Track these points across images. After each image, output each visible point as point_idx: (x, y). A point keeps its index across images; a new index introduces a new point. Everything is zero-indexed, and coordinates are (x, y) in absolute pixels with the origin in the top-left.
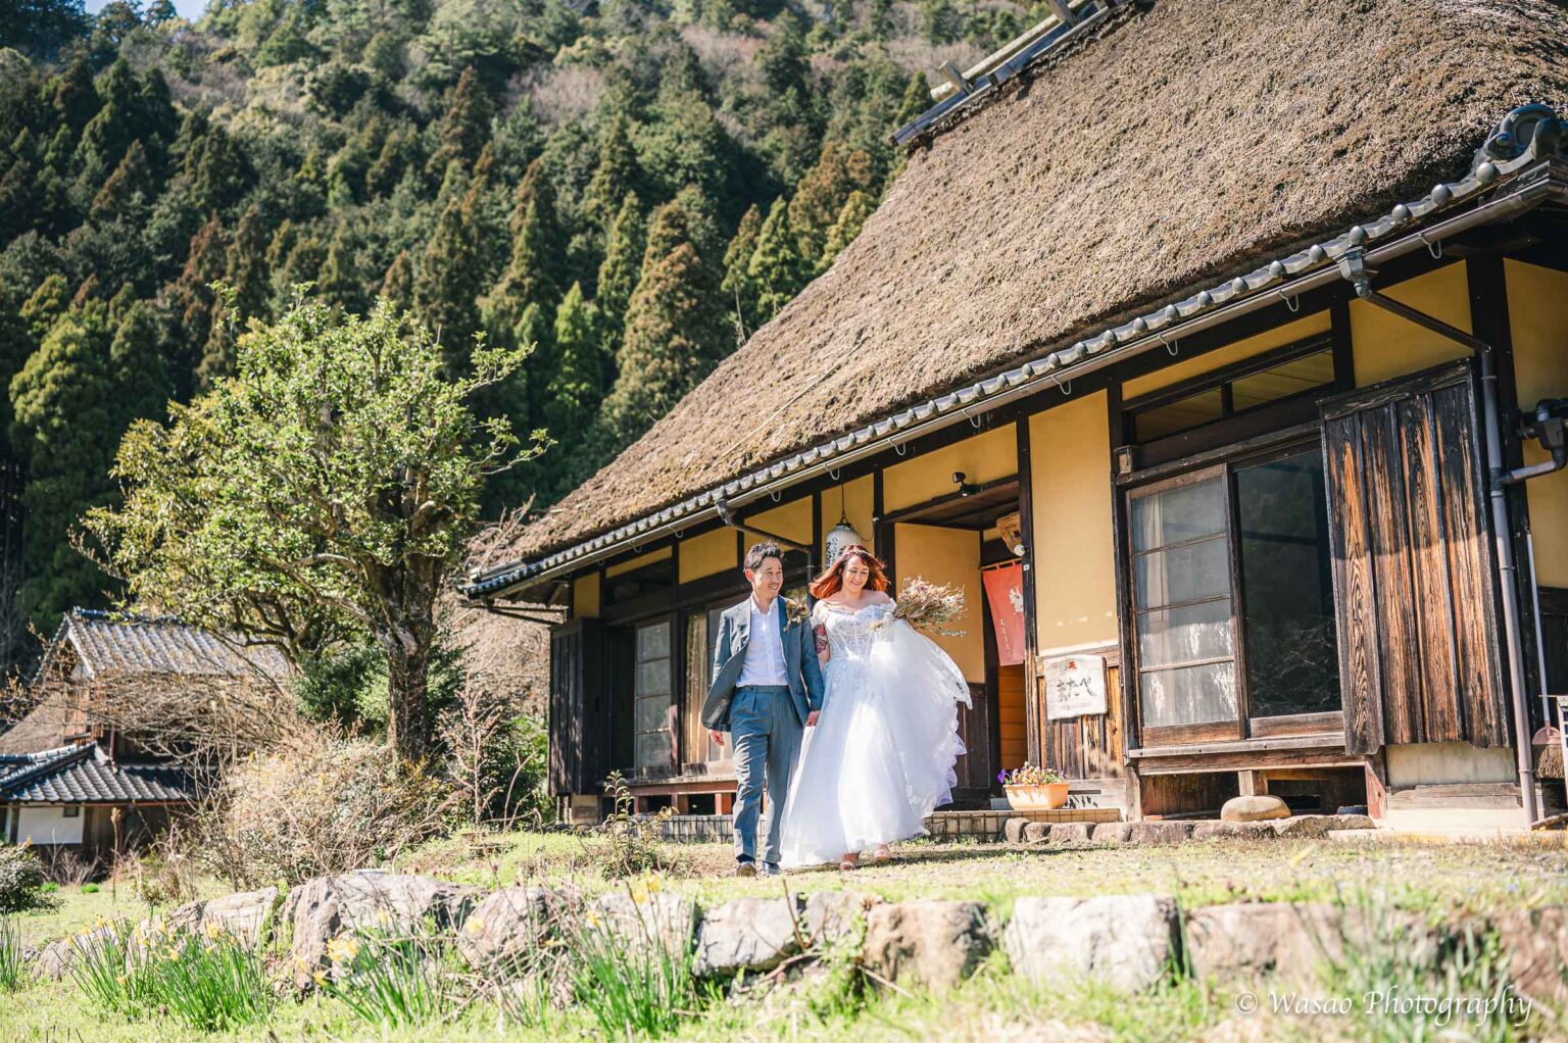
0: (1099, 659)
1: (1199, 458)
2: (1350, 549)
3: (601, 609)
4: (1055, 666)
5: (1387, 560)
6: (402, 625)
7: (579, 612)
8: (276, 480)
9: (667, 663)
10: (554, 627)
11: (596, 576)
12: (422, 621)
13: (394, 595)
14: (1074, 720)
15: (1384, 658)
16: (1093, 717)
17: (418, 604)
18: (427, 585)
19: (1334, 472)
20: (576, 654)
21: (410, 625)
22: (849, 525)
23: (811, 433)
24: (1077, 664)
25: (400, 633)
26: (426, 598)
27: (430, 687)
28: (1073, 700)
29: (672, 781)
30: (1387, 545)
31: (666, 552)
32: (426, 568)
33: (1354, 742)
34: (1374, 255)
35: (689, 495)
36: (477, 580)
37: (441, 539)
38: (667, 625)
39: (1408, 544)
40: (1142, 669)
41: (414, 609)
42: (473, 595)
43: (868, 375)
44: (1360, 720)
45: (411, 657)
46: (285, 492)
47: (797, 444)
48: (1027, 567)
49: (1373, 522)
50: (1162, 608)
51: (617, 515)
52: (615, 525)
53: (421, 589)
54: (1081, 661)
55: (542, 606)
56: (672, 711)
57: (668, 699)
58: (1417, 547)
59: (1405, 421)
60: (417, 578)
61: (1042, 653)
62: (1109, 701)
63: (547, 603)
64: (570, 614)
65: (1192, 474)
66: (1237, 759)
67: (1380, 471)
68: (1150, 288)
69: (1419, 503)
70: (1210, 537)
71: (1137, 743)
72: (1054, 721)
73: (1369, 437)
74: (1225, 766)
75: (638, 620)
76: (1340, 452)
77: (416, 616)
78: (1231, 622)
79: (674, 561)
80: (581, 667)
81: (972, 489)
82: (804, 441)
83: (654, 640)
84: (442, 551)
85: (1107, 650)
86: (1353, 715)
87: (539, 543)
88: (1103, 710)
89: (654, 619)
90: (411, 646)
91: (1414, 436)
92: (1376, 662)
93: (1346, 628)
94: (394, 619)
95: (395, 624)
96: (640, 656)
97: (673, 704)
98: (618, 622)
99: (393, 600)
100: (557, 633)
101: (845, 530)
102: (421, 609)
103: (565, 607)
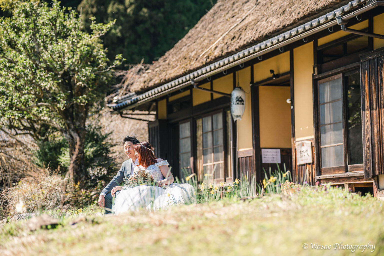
0: (310, 142)
1: (334, 71)
2: (366, 108)
3: (167, 116)
4: (299, 145)
5: (374, 112)
6: (73, 130)
7: (160, 117)
8: (18, 78)
9: (189, 139)
10: (150, 123)
11: (165, 101)
12: (81, 128)
13: (69, 118)
14: (304, 165)
15: (373, 146)
16: (309, 164)
17: (79, 122)
18: (82, 114)
19: (363, 81)
20: (157, 135)
21: (76, 130)
22: (240, 88)
23: (225, 51)
24: (304, 144)
25: (72, 133)
26: (82, 119)
27: (88, 153)
28: (303, 158)
30: (375, 107)
31: (188, 93)
32: (82, 108)
33: (366, 174)
34: (345, 17)
35: (190, 71)
36: (117, 103)
37: (84, 98)
38: (189, 123)
39: (379, 107)
40: (322, 147)
41: (78, 124)
42: (115, 109)
43: (245, 28)
44: (368, 167)
46: (22, 82)
47: (222, 55)
48: (292, 107)
49: (371, 99)
50: (330, 124)
51: (167, 77)
52: (166, 82)
53: (80, 116)
54: (306, 143)
55: (147, 112)
56: (192, 159)
57: (190, 154)
58: (381, 108)
59: (379, 64)
60: (78, 112)
61: (297, 140)
62: (313, 158)
64: (157, 116)
65: (334, 76)
66: (344, 179)
67: (373, 81)
68: (311, 11)
69: (382, 93)
70: (338, 100)
71: (320, 173)
72: (300, 165)
73: (371, 69)
74: (341, 182)
75: (180, 121)
76: (365, 73)
77: (78, 126)
78: (343, 131)
79: (191, 96)
80: (159, 141)
81: (277, 76)
82: (223, 54)
83: (185, 130)
84: (84, 103)
85: (312, 139)
86: (366, 165)
87: (140, 87)
88: (311, 162)
89: (184, 121)
90: (77, 138)
91: (381, 70)
92: (371, 147)
93: (365, 135)
94: (70, 128)
95: (70, 130)
96: (181, 136)
97: (192, 156)
98: (173, 121)
99: (69, 121)
100: (151, 126)
101: (238, 90)
102: (81, 123)
103: (155, 113)
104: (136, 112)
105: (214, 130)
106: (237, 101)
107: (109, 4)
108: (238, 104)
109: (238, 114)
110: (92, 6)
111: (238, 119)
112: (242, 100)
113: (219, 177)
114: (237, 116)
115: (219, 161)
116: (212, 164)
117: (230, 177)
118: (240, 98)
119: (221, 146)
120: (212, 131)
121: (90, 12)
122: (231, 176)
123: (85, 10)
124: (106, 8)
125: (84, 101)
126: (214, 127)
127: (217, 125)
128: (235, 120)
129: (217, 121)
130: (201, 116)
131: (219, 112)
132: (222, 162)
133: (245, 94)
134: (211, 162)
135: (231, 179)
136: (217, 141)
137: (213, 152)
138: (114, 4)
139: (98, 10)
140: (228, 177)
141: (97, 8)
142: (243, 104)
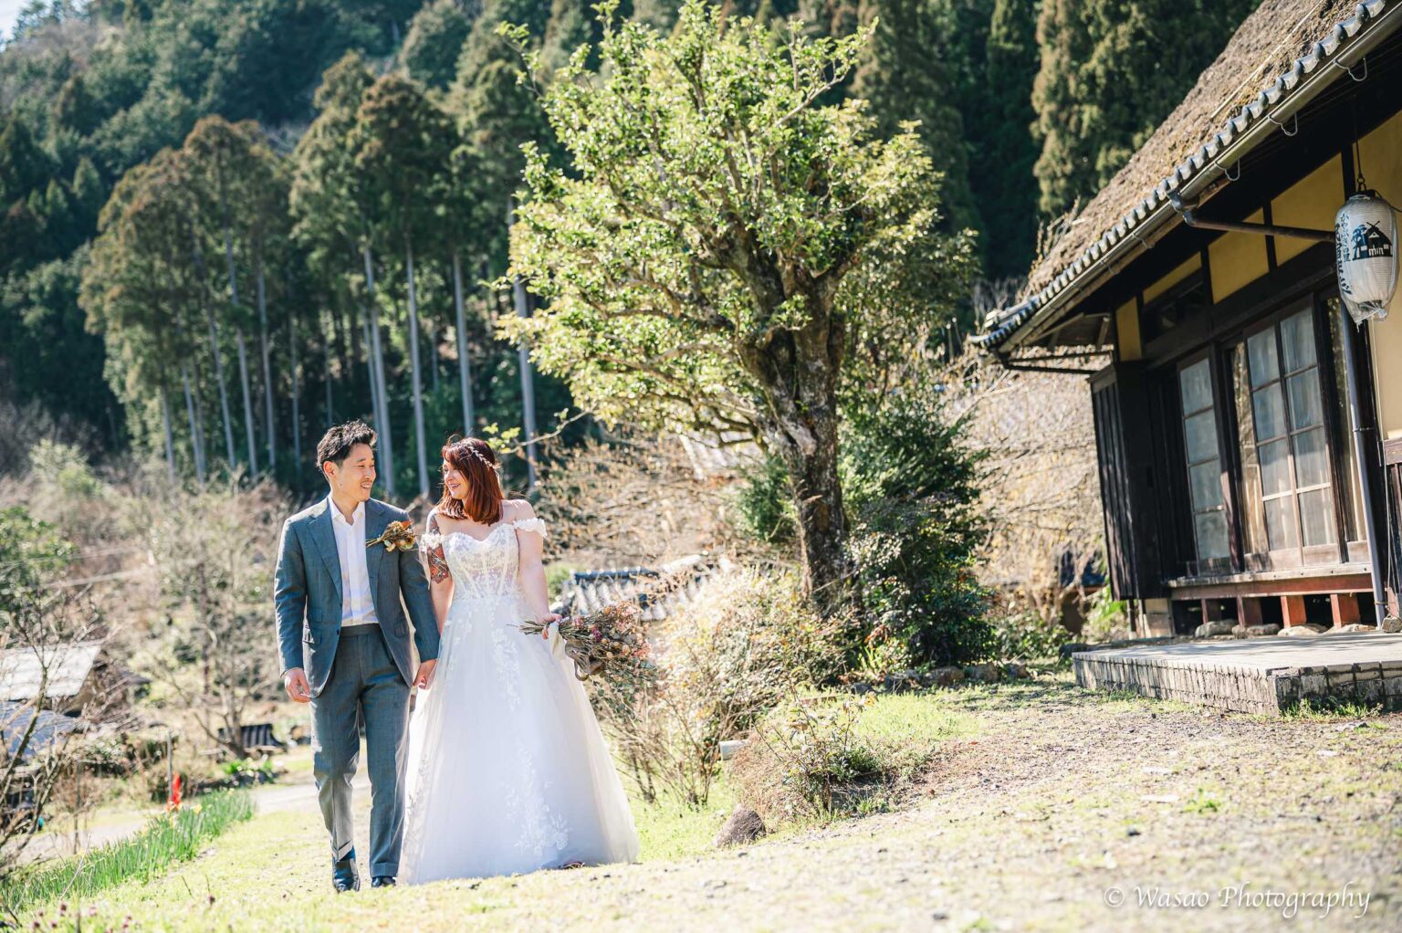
3: (1142, 348)
6: (792, 419)
7: (1124, 357)
9: (1211, 415)
11: (1132, 304)
12: (819, 410)
13: (779, 381)
17: (811, 389)
20: (1116, 413)
21: (803, 417)
22: (1371, 193)
25: (792, 429)
26: (821, 380)
29: (1237, 578)
31: (1196, 261)
32: (815, 342)
36: (994, 327)
38: (1206, 362)
41: (807, 395)
42: (989, 347)
45: (809, 458)
53: (812, 368)
56: (1225, 478)
57: (1217, 465)
63: (1094, 342)
64: (1116, 354)
75: (1179, 358)
77: (811, 404)
79: (1205, 272)
80: (1122, 430)
83: (1197, 386)
84: (800, 324)
89: (1190, 357)
90: (807, 444)
94: (781, 412)
95: (784, 419)
96: (1187, 408)
97: (1223, 471)
98: (1159, 363)
99: (779, 388)
100: (1098, 387)
101: (1361, 201)
102: (817, 395)
103: (1111, 347)
104: (1061, 351)
105: (1289, 374)
106: (1359, 245)
107: (1099, 150)
108: (1364, 255)
109: (1372, 296)
110: (1064, 161)
111: (1370, 316)
112: (1383, 240)
113: (1323, 541)
114: (1367, 306)
115: (1314, 481)
116: (1290, 493)
117: (1360, 540)
118: (1374, 229)
119: (1318, 428)
120: (1283, 379)
121: (1059, 174)
122: (1365, 538)
123: (1049, 171)
124: (1093, 161)
125: (798, 316)
126: (1288, 363)
127: (1297, 354)
128: (1358, 322)
129: (1296, 339)
130: (1240, 334)
131: (1301, 309)
132: (1325, 484)
133: (1393, 215)
134: (1289, 489)
135: (1363, 546)
136: (1302, 414)
137: (1293, 452)
138: (1108, 150)
139: (1077, 167)
140: (1352, 538)
141: (1073, 163)
142: (1387, 253)
